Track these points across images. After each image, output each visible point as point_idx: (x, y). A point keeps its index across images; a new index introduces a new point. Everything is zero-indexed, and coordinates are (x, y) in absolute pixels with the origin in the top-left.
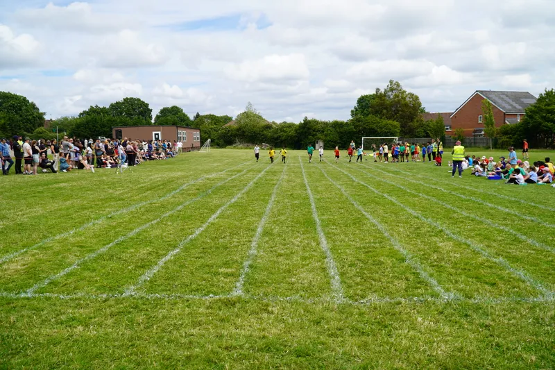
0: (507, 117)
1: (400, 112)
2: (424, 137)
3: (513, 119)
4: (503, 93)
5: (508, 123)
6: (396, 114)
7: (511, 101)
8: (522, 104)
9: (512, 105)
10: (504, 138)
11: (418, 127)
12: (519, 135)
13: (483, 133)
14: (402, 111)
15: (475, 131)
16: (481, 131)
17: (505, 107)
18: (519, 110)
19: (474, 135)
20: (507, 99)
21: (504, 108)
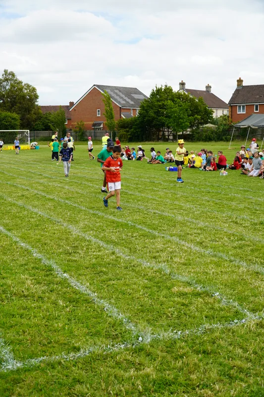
0: (122, 111)
1: (18, 105)
2: (43, 130)
3: (127, 113)
4: (116, 88)
5: (124, 117)
6: (13, 106)
7: (123, 96)
8: (133, 99)
9: (125, 100)
10: (122, 132)
11: (36, 120)
12: (135, 129)
13: (102, 126)
14: (20, 103)
15: (94, 125)
16: (100, 124)
17: (119, 101)
18: (132, 104)
19: (94, 129)
20: (121, 94)
21: (119, 103)
